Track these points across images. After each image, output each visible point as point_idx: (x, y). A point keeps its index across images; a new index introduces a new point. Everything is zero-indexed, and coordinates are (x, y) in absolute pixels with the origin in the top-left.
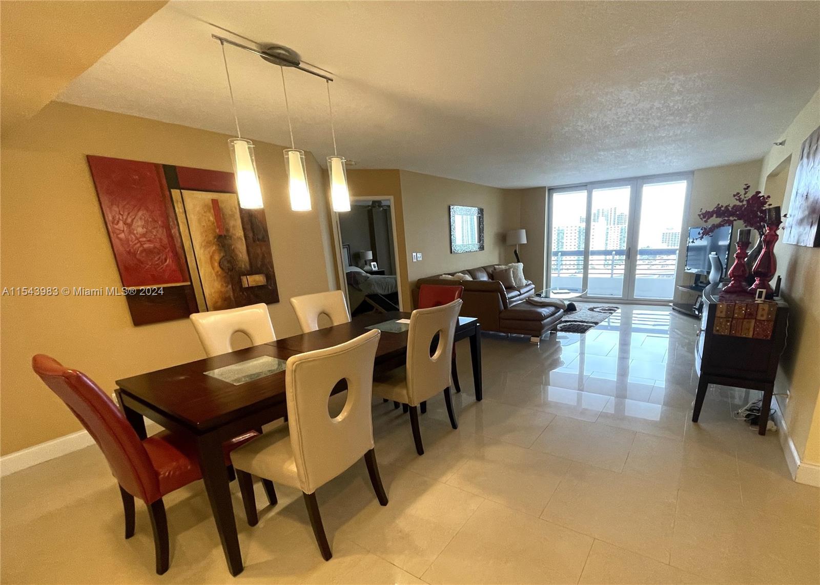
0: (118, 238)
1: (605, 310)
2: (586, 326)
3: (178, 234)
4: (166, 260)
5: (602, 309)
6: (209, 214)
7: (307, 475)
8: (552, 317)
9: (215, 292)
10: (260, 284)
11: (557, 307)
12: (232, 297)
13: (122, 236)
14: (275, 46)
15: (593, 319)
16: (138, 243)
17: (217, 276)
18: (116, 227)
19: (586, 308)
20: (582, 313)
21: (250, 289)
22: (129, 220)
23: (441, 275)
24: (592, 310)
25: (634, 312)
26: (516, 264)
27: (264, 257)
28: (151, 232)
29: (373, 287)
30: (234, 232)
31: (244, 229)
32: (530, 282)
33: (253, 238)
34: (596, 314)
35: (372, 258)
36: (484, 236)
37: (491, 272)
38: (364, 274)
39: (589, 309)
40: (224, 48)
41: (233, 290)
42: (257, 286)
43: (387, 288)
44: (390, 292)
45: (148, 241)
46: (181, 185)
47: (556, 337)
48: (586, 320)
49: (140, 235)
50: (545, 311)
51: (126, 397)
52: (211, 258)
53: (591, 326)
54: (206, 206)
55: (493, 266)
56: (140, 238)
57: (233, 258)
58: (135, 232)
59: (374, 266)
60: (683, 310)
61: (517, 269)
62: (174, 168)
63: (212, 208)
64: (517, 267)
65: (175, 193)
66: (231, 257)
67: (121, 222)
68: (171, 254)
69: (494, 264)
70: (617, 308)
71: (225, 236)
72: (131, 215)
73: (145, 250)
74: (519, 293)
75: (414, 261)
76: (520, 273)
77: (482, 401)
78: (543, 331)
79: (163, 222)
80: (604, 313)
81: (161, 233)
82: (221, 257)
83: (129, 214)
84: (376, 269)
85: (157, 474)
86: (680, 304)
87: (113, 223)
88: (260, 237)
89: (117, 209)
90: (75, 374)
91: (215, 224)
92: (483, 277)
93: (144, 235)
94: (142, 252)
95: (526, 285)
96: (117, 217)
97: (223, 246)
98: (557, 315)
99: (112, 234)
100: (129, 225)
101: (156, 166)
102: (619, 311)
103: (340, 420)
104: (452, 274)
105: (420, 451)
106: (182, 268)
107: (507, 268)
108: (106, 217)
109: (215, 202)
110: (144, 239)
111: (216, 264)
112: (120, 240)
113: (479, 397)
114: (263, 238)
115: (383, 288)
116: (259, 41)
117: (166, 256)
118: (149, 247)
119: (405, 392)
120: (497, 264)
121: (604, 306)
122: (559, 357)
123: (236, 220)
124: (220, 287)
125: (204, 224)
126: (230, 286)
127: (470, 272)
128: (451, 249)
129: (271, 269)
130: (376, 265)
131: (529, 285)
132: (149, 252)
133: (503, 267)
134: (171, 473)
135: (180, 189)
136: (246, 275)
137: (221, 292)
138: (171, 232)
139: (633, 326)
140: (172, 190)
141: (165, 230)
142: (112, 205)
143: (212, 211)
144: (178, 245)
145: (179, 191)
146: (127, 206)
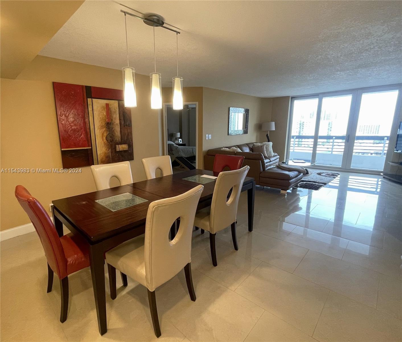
0: (61, 123)
1: (329, 175)
2: (318, 185)
3: (88, 122)
4: (81, 135)
5: (327, 174)
6: (103, 111)
7: (151, 279)
8: (296, 178)
9: (103, 153)
10: (125, 149)
11: (299, 172)
12: (110, 156)
13: (63, 122)
14: (152, 15)
15: (322, 181)
16: (69, 126)
17: (104, 144)
18: (61, 118)
19: (315, 172)
20: (313, 176)
21: (120, 152)
22: (67, 115)
23: (222, 148)
24: (319, 174)
25: (350, 177)
26: (268, 143)
27: (128, 135)
28: (76, 120)
29: (180, 153)
30: (115, 121)
31: (120, 119)
32: (276, 154)
33: (124, 124)
34: (324, 177)
35: (179, 137)
36: (248, 125)
37: (251, 147)
38: (175, 145)
39: (317, 174)
40: (126, 17)
41: (111, 152)
42: (123, 151)
43: (187, 154)
44: (189, 156)
45: (75, 125)
46: (93, 96)
47: (296, 191)
48: (317, 181)
49: (71, 122)
50: (292, 174)
51: (56, 211)
52: (103, 134)
53: (321, 186)
54: (103, 107)
55: (253, 143)
56: (71, 123)
57: (113, 135)
58: (69, 120)
59: (180, 141)
60: (393, 179)
61: (268, 146)
62: (90, 87)
63: (106, 108)
64: (269, 144)
65: (89, 100)
66: (112, 134)
67: (64, 116)
68: (84, 132)
69: (253, 142)
70: (337, 174)
71: (110, 123)
72: (68, 111)
73: (72, 130)
74: (270, 161)
75: (207, 139)
76: (271, 148)
77: (253, 232)
78: (290, 187)
79: (82, 115)
80: (329, 177)
81: (80, 121)
82: (107, 134)
83: (67, 111)
84: (181, 143)
85: (66, 261)
86: (389, 174)
87: (60, 116)
88: (127, 124)
89: (62, 109)
90: (33, 200)
91: (106, 117)
92: (247, 150)
93: (73, 122)
94: (71, 131)
95: (274, 156)
96: (62, 113)
97: (109, 128)
98: (299, 177)
99: (59, 122)
100: (67, 117)
101: (82, 86)
102: (339, 176)
103: (174, 243)
104: (229, 148)
105: (215, 264)
106: (88, 140)
107: (262, 145)
108: (58, 113)
109: (107, 105)
110: (73, 124)
111: (105, 138)
112: (62, 124)
113: (250, 229)
114: (129, 124)
115: (185, 154)
116: (144, 13)
117: (82, 133)
118: (74, 128)
119: (208, 223)
120: (254, 142)
121: (328, 172)
122: (298, 205)
123: (116, 114)
124: (105, 150)
125: (101, 116)
126: (110, 150)
127: (239, 146)
128: (228, 133)
129: (131, 142)
130: (181, 141)
131: (276, 156)
132: (74, 130)
133: (259, 144)
134: (74, 261)
135: (92, 98)
136: (119, 144)
137: (106, 153)
138: (85, 120)
139: (349, 186)
140: (88, 99)
141: (82, 119)
142: (61, 106)
143: (106, 110)
144: (88, 127)
145: (91, 99)
146: (67, 107)
